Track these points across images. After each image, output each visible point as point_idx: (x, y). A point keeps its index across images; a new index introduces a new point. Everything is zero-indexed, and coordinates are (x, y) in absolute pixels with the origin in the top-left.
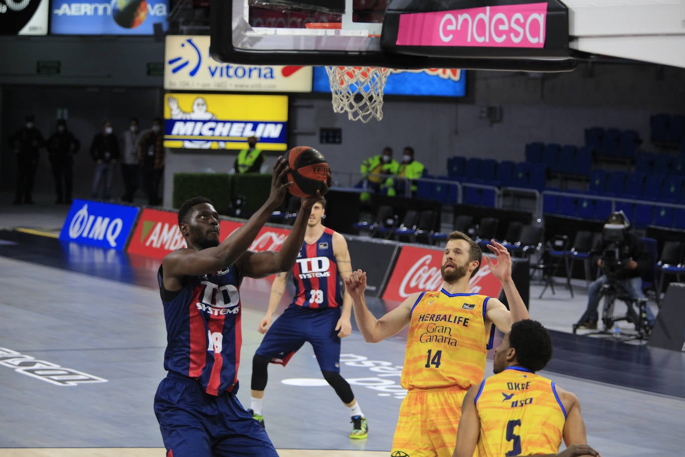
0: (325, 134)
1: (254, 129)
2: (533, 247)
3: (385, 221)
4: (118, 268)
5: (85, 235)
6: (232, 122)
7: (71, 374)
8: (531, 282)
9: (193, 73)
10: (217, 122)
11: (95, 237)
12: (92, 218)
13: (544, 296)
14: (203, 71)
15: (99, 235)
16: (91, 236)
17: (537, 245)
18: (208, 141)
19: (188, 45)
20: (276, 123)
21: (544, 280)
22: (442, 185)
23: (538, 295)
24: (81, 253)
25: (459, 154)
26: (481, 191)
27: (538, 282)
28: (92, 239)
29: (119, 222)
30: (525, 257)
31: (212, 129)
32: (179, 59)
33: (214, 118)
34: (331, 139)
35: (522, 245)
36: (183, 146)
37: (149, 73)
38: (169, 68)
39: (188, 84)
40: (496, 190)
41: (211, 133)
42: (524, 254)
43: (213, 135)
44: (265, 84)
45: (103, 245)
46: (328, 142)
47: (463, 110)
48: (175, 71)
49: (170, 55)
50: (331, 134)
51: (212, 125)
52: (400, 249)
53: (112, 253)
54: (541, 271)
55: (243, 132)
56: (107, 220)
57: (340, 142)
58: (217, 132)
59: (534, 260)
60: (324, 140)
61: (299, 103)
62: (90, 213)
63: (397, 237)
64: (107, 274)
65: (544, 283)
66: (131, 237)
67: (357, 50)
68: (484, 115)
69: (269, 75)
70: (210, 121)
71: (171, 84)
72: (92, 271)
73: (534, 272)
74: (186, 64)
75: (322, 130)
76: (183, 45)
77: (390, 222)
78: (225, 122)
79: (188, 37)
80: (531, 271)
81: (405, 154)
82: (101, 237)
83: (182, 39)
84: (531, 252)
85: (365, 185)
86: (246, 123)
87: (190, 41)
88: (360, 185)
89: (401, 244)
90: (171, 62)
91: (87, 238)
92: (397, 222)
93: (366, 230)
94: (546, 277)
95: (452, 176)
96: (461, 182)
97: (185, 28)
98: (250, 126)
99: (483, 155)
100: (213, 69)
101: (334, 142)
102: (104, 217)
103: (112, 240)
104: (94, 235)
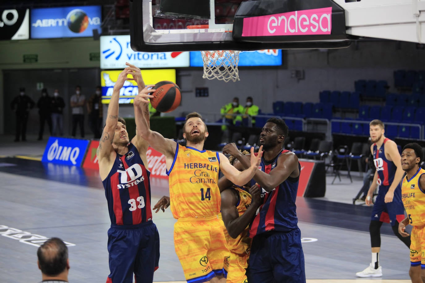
0: (198, 91)
2: (326, 153)
4: (78, 177)
5: (57, 158)
8: (327, 175)
9: (118, 58)
10: (133, 87)
11: (64, 159)
12: (61, 148)
13: (335, 182)
14: (124, 57)
15: (66, 157)
16: (61, 158)
17: (329, 152)
18: (128, 98)
19: (114, 42)
21: (334, 173)
23: (331, 182)
24: (55, 169)
25: (279, 99)
26: (294, 121)
27: (330, 174)
28: (62, 161)
29: (77, 149)
30: (322, 160)
31: (131, 91)
32: (109, 50)
33: (131, 85)
34: (202, 94)
35: (320, 153)
37: (91, 59)
38: (103, 56)
39: (114, 65)
40: (303, 120)
41: (130, 94)
42: (321, 158)
43: (131, 95)
44: (161, 63)
45: (68, 163)
46: (200, 96)
47: (281, 73)
48: (107, 57)
49: (103, 47)
50: (202, 91)
51: (130, 89)
53: (74, 168)
54: (332, 168)
56: (70, 149)
57: (208, 96)
58: (134, 93)
59: (327, 161)
60: (198, 95)
61: (182, 73)
62: (60, 144)
64: (71, 181)
65: (334, 175)
66: (85, 158)
67: (219, 40)
68: (294, 75)
69: (163, 58)
70: (129, 86)
71: (105, 65)
72: (62, 180)
73: (328, 168)
74: (113, 53)
75: (197, 89)
76: (111, 42)
77: (240, 142)
79: (114, 37)
80: (326, 168)
81: (247, 101)
82: (67, 159)
83: (110, 38)
84: (325, 156)
85: (224, 121)
87: (115, 39)
88: (221, 121)
90: (104, 52)
91: (59, 160)
92: (244, 142)
94: (335, 171)
95: (276, 113)
96: (282, 116)
97: (111, 31)
99: (294, 100)
100: (130, 55)
101: (204, 96)
102: (68, 147)
103: (73, 160)
104: (62, 158)
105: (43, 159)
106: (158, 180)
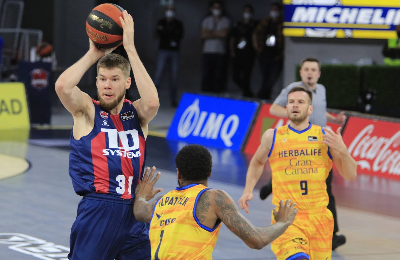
1: (384, 15)
5: (196, 133)
6: (359, 8)
10: (343, 7)
11: (208, 136)
12: (204, 114)
15: (212, 134)
16: (203, 135)
18: (333, 29)
28: (204, 139)
29: (235, 119)
31: (337, 16)
33: (339, 4)
36: (305, 35)
41: (335, 20)
43: (338, 22)
45: (217, 144)
51: (337, 11)
53: (227, 153)
55: (371, 19)
56: (221, 117)
58: (343, 19)
62: (202, 108)
66: (249, 135)
70: (334, 6)
78: (351, 8)
82: (215, 136)
91: (199, 138)
98: (379, 12)
102: (218, 113)
103: (227, 139)
104: (206, 134)
105: (169, 134)
106: (384, 182)
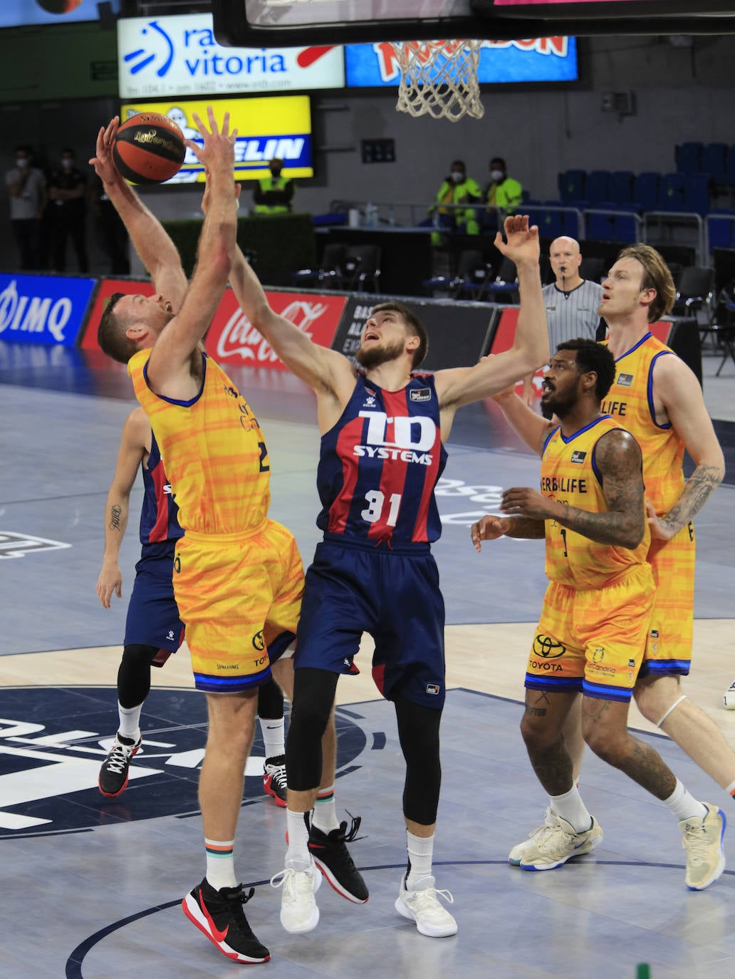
0: (368, 148)
1: (261, 148)
2: (700, 299)
3: (472, 273)
4: (69, 372)
5: (15, 326)
7: (13, 539)
8: (703, 353)
9: (162, 72)
11: (31, 329)
12: (24, 300)
13: (722, 373)
14: (178, 67)
15: (36, 325)
16: (24, 327)
17: (705, 296)
18: (193, 171)
19: (151, 31)
20: (293, 137)
21: (721, 348)
22: (552, 214)
23: (714, 372)
24: (11, 355)
25: (574, 166)
26: (612, 219)
27: (711, 352)
28: (27, 332)
29: (66, 303)
30: (690, 315)
32: (141, 52)
33: (198, 137)
34: (379, 156)
35: (684, 298)
37: (95, 77)
38: (125, 67)
39: (155, 89)
40: (636, 216)
41: (195, 159)
42: (686, 311)
43: (199, 162)
44: (274, 81)
45: (44, 339)
46: (375, 160)
47: (576, 100)
48: (135, 70)
49: (125, 47)
50: (378, 149)
52: (499, 314)
53: (58, 350)
54: (715, 335)
55: (244, 155)
56: (47, 302)
57: (393, 160)
59: (702, 318)
60: (369, 158)
61: (326, 104)
62: (21, 293)
63: (491, 297)
64: (54, 383)
65: (721, 352)
66: (86, 324)
67: (436, 15)
68: (608, 105)
69: (277, 67)
70: (192, 140)
71: (130, 90)
72: (29, 380)
73: (705, 337)
74: (151, 58)
75: (365, 143)
76: (144, 32)
77: (480, 274)
79: (152, 20)
80: (702, 334)
81: (492, 169)
82: (40, 329)
83: (143, 22)
84: (696, 307)
85: (436, 222)
86: (248, 139)
87: (154, 25)
88: (428, 223)
89: (501, 306)
90: (128, 58)
91: (19, 331)
92: (490, 274)
93: (443, 289)
94: (723, 343)
95: (566, 199)
96: (581, 208)
97: (145, 6)
98: (255, 145)
99: (612, 165)
100: (193, 64)
101: (384, 160)
102: (42, 298)
103: (57, 332)
104: (28, 326)
106: (274, 374)
